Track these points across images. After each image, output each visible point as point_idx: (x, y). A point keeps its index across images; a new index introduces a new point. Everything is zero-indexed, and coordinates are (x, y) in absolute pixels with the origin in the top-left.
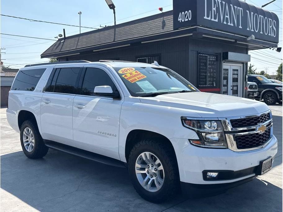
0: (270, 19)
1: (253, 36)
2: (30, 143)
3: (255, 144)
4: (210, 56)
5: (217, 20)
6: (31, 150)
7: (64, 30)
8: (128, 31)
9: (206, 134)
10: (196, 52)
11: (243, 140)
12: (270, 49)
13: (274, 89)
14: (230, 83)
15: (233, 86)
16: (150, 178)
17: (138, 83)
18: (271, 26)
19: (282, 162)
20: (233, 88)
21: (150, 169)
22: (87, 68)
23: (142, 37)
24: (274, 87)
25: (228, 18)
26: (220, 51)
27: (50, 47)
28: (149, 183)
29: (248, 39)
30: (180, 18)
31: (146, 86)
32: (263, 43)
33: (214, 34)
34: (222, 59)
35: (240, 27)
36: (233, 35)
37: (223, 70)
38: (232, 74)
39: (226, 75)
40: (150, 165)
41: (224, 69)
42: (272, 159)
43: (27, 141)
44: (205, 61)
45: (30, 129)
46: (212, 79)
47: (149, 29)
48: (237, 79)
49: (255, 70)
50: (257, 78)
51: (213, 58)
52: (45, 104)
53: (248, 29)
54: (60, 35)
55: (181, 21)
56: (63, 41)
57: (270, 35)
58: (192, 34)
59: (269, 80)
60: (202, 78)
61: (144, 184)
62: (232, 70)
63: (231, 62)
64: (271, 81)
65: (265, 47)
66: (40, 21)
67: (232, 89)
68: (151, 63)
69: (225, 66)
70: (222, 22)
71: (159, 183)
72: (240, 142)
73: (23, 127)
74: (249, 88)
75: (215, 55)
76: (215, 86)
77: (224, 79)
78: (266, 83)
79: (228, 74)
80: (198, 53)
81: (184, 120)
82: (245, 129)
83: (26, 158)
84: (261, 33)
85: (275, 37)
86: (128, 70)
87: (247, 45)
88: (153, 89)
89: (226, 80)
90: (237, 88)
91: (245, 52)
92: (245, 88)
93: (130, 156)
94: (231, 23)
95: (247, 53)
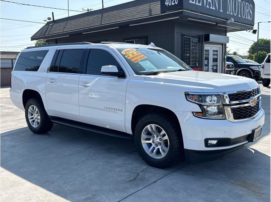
0: (247, 3)
1: (233, 19)
2: (36, 119)
3: (248, 115)
4: (193, 38)
5: (200, 4)
6: (37, 126)
7: (53, 13)
8: (116, 15)
9: (207, 107)
10: (181, 34)
11: (238, 111)
12: (247, 31)
13: (248, 68)
14: (211, 63)
15: (213, 66)
16: (155, 147)
17: (141, 63)
18: (248, 9)
19: (270, 132)
20: (213, 67)
21: (155, 139)
22: (90, 49)
23: (130, 20)
24: (248, 66)
25: (210, 2)
26: (202, 33)
27: (40, 30)
28: (155, 151)
29: (228, 22)
30: (166, 2)
31: (148, 66)
32: (241, 26)
33: (198, 17)
34: (204, 41)
35: (221, 11)
36: (215, 18)
37: (204, 51)
38: (212, 55)
39: (208, 56)
40: (155, 136)
41: (206, 51)
42: (261, 128)
43: (33, 118)
44: (189, 42)
45: (35, 107)
46: (194, 59)
47: (137, 12)
48: (217, 59)
49: (228, 51)
50: (233, 58)
51: (196, 40)
52: (50, 83)
53: (228, 13)
54: (49, 19)
55: (168, 4)
56: (52, 24)
57: (246, 18)
58: (178, 17)
59: (244, 60)
60: (186, 59)
61: (150, 152)
62: (212, 51)
63: (212, 44)
64: (246, 61)
65: (242, 29)
66: (28, 5)
67: (212, 69)
68: (147, 45)
69: (207, 47)
70: (205, 6)
71: (164, 151)
72: (236, 113)
73: (27, 104)
74: (227, 67)
75: (198, 37)
76: (197, 65)
77: (205, 60)
78: (241, 63)
79: (209, 55)
80: (183, 35)
81: (187, 95)
82: (237, 102)
83: (32, 133)
84: (239, 16)
85: (251, 20)
86: (130, 51)
87: (226, 28)
88: (154, 68)
89: (207, 61)
90: (217, 68)
91: (224, 34)
92: (223, 68)
93: (136, 128)
94: (213, 7)
95: (226, 35)
